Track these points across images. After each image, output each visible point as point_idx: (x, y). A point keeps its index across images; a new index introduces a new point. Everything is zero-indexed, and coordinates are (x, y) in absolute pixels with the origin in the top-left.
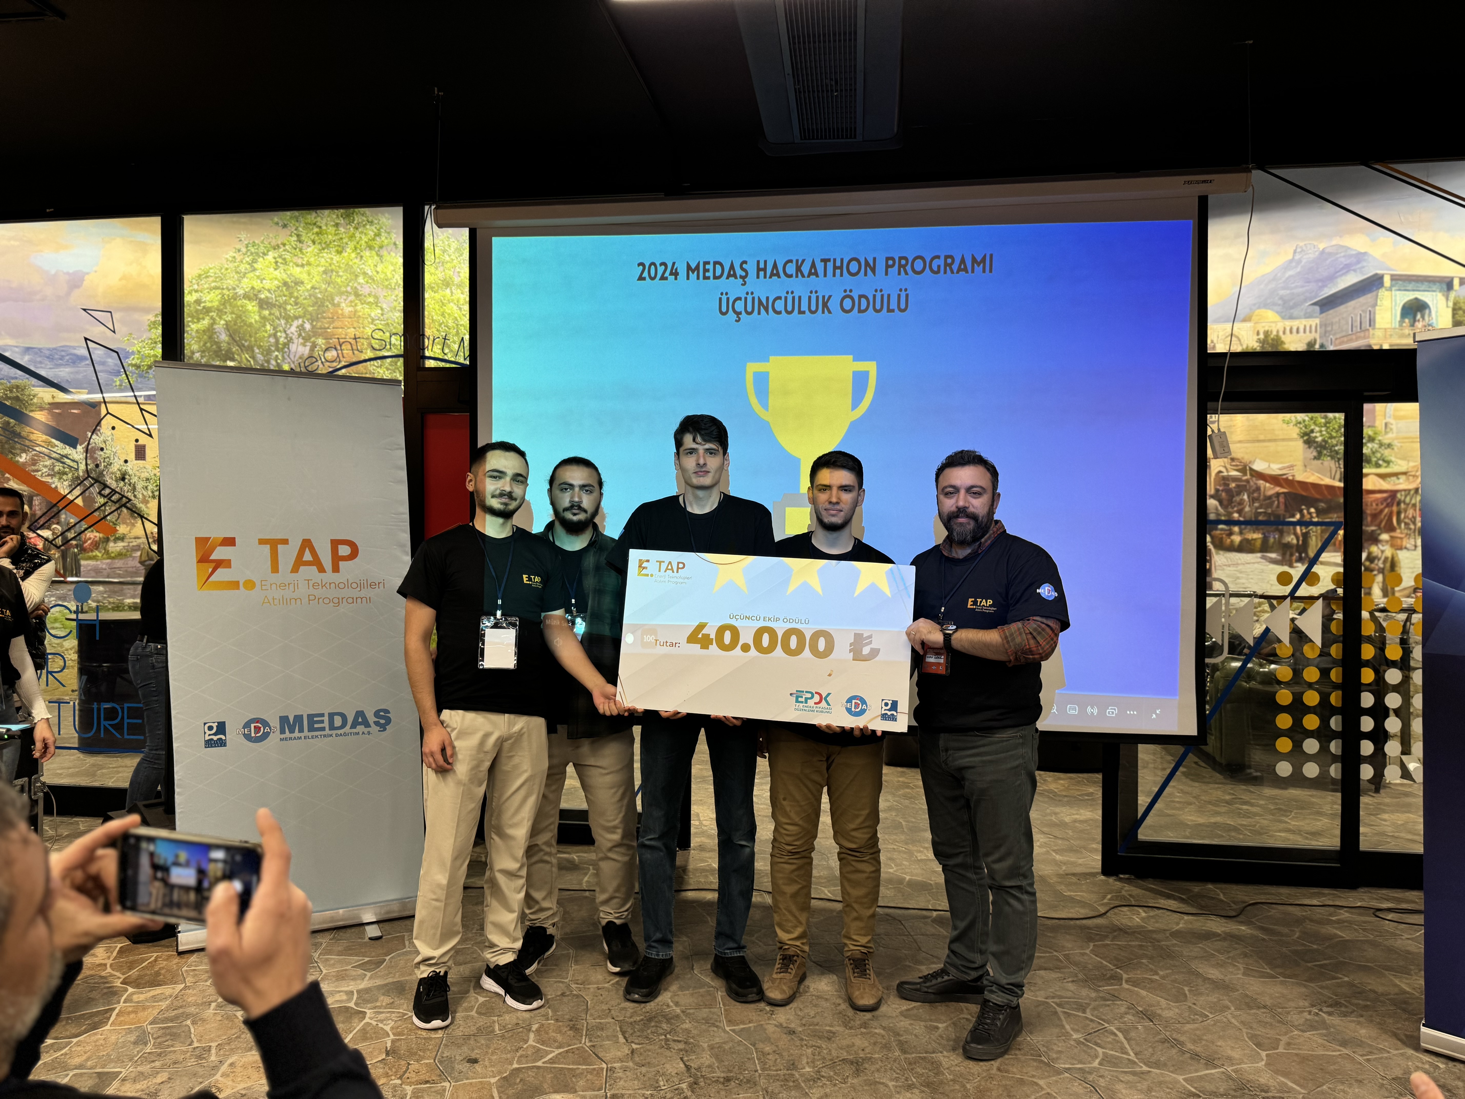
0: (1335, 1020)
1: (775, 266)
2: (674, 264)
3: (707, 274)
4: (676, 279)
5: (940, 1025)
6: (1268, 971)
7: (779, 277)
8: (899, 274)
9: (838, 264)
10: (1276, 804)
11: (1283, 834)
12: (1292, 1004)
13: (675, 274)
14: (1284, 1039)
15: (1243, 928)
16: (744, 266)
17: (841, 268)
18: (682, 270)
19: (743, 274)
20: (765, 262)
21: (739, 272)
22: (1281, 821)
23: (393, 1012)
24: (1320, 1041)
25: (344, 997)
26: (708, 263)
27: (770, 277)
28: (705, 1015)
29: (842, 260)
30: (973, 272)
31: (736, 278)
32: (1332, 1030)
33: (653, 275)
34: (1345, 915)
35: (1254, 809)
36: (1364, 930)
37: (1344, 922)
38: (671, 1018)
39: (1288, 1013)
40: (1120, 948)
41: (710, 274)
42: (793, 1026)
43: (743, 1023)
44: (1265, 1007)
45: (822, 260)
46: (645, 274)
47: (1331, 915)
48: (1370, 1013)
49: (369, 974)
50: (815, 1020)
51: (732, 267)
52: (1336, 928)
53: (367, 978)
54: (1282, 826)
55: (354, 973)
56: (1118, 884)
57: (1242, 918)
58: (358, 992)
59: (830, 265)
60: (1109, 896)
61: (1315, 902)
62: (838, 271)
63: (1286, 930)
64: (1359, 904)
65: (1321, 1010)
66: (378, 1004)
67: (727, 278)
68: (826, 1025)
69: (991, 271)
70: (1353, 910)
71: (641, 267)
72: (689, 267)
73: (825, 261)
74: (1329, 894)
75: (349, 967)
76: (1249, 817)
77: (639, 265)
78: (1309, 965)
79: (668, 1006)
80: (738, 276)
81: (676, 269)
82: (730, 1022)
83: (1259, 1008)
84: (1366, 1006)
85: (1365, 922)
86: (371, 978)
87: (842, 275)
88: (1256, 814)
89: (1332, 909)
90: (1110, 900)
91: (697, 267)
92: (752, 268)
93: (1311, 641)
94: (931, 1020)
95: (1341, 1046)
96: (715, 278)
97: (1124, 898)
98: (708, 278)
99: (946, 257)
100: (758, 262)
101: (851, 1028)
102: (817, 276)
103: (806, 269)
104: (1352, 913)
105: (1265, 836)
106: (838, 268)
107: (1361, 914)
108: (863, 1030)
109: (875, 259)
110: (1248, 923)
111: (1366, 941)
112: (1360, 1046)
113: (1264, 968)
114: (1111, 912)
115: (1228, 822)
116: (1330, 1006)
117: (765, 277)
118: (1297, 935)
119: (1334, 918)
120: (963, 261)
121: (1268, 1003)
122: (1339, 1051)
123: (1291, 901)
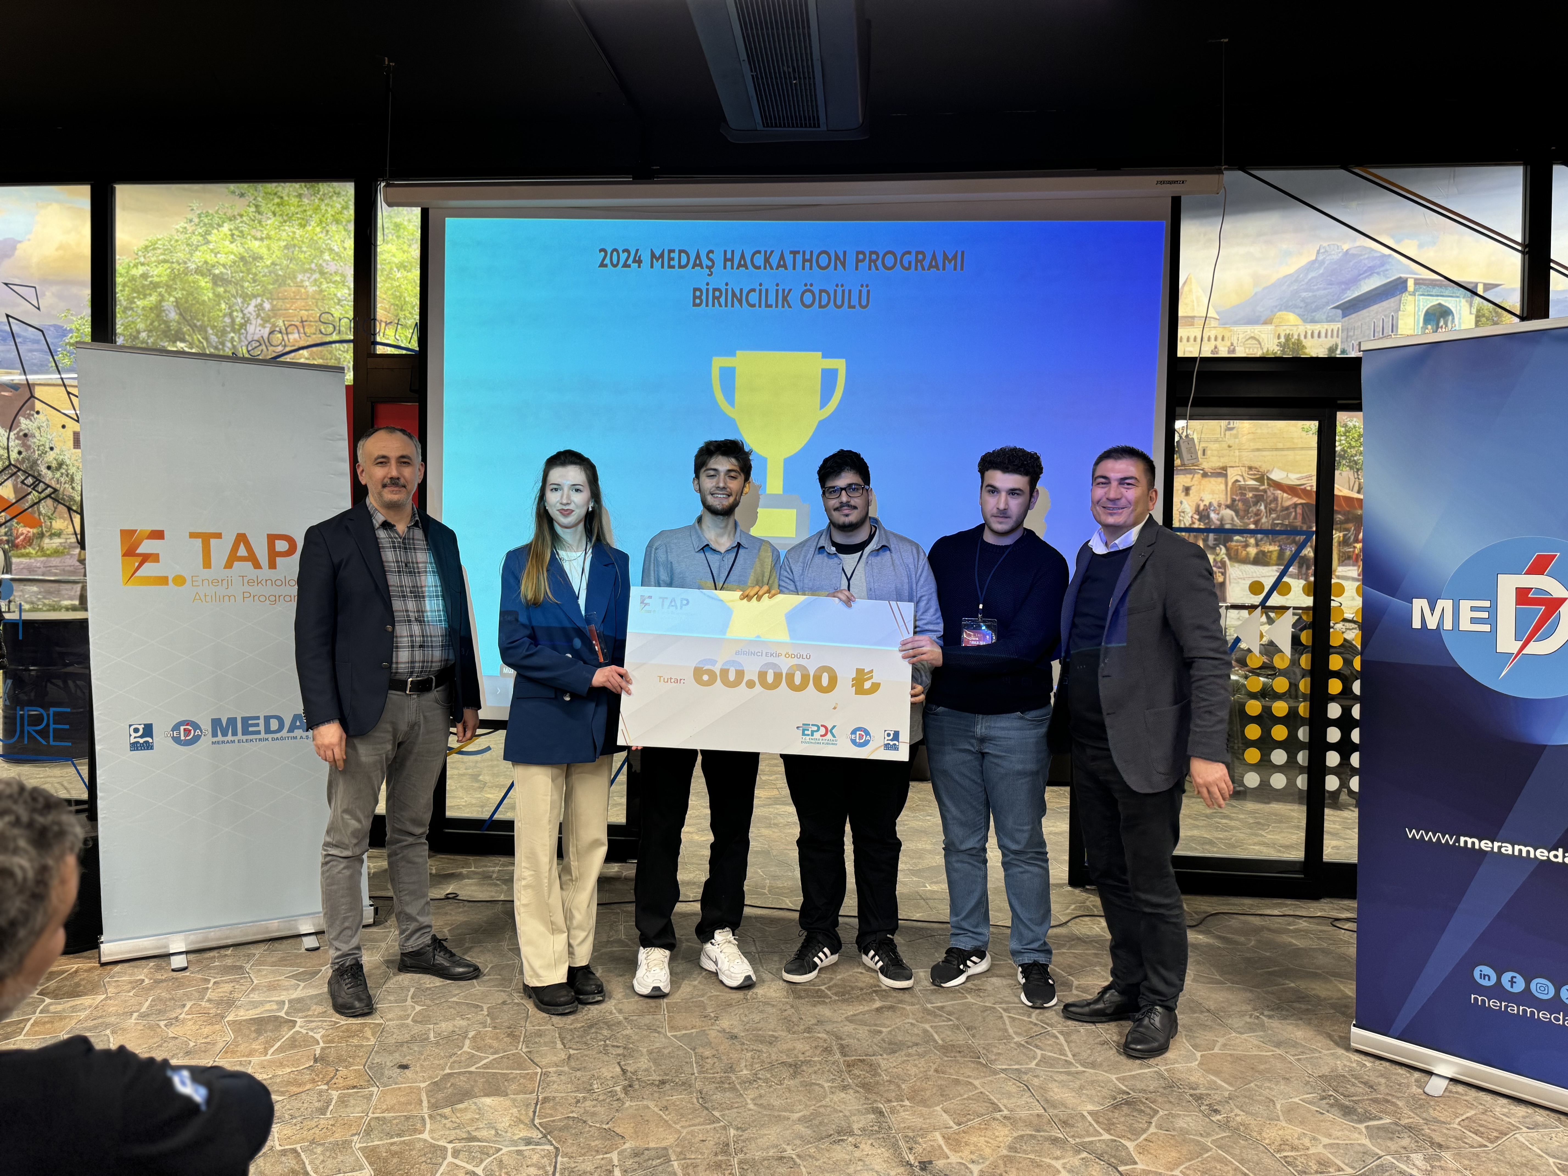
0: (1275, 1024)
1: (743, 256)
2: (637, 251)
3: (672, 263)
4: (639, 267)
5: (884, 1030)
6: (1218, 977)
7: (747, 268)
8: (870, 269)
9: (808, 256)
10: (1256, 818)
11: (1257, 848)
12: (1234, 1008)
13: (639, 262)
14: (1222, 1040)
15: (1201, 937)
16: (711, 255)
17: (810, 261)
18: (646, 258)
19: (710, 264)
20: (733, 252)
21: (706, 262)
22: (1256, 835)
23: (326, 1021)
24: (1256, 1042)
25: (275, 1007)
26: (673, 251)
27: (738, 268)
28: (648, 1022)
29: (812, 253)
30: (944, 269)
31: (702, 268)
32: (1270, 1032)
33: (615, 262)
34: (1303, 924)
35: (1232, 823)
36: (1319, 939)
37: (1301, 931)
38: (612, 1025)
39: (1230, 1016)
40: (1076, 956)
41: (675, 263)
42: (735, 1031)
43: (686, 1028)
44: (1208, 1011)
45: (791, 252)
46: (607, 261)
47: (1289, 924)
48: (1309, 1016)
49: (302, 984)
50: (759, 1026)
51: (698, 256)
52: (1292, 937)
53: (301, 988)
54: (1257, 839)
55: (287, 983)
56: (1085, 895)
57: (1202, 927)
58: (290, 1001)
59: (799, 257)
60: (1073, 907)
61: (1276, 912)
62: (807, 264)
63: (1242, 939)
64: (1319, 914)
65: (1262, 1014)
66: (310, 1013)
67: (693, 268)
68: (769, 1030)
69: (962, 269)
70: (1311, 920)
71: (603, 253)
72: (653, 255)
73: (794, 253)
74: (1291, 904)
75: (283, 977)
76: (1226, 831)
77: (601, 250)
78: (1259, 971)
79: (611, 1013)
80: (704, 266)
81: (640, 257)
82: (672, 1028)
83: (1202, 1012)
84: (1307, 1010)
85: (1321, 931)
86: (304, 988)
87: (811, 268)
88: (1232, 828)
89: (1291, 919)
90: (1073, 910)
91: (662, 255)
92: (718, 257)
93: (1282, 652)
94: (876, 1025)
95: (1275, 1047)
96: (680, 267)
97: (1088, 908)
98: (673, 267)
99: (918, 253)
100: (725, 252)
101: (794, 1033)
102: (786, 268)
103: (774, 260)
104: (1310, 923)
105: (1238, 849)
106: (807, 261)
107: (1318, 924)
108: (806, 1035)
109: (845, 253)
110: (1206, 932)
111: (1319, 949)
112: (1294, 1046)
113: (1214, 974)
114: (1072, 922)
115: (1205, 836)
116: (1272, 1010)
117: (732, 268)
118: (1253, 943)
119: (1291, 928)
120: (934, 257)
121: (1212, 1008)
122: (1273, 1051)
123: (1252, 911)
